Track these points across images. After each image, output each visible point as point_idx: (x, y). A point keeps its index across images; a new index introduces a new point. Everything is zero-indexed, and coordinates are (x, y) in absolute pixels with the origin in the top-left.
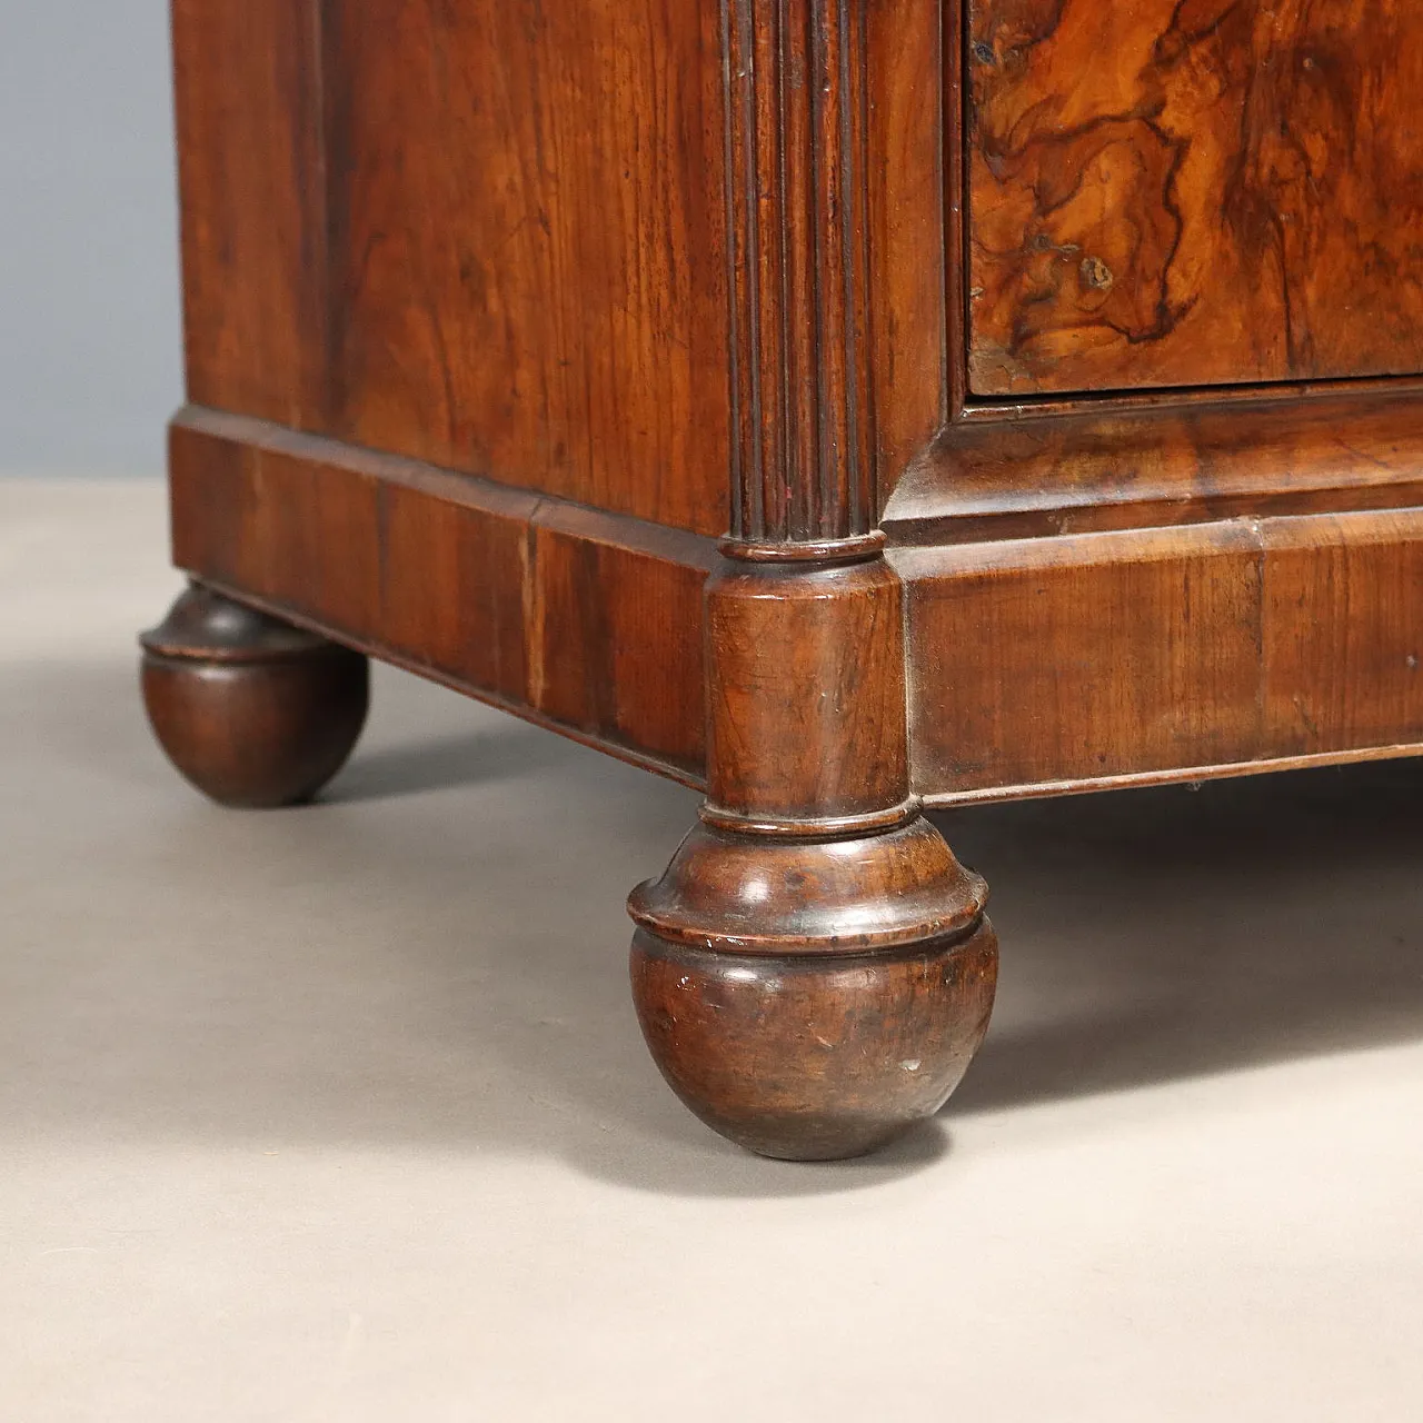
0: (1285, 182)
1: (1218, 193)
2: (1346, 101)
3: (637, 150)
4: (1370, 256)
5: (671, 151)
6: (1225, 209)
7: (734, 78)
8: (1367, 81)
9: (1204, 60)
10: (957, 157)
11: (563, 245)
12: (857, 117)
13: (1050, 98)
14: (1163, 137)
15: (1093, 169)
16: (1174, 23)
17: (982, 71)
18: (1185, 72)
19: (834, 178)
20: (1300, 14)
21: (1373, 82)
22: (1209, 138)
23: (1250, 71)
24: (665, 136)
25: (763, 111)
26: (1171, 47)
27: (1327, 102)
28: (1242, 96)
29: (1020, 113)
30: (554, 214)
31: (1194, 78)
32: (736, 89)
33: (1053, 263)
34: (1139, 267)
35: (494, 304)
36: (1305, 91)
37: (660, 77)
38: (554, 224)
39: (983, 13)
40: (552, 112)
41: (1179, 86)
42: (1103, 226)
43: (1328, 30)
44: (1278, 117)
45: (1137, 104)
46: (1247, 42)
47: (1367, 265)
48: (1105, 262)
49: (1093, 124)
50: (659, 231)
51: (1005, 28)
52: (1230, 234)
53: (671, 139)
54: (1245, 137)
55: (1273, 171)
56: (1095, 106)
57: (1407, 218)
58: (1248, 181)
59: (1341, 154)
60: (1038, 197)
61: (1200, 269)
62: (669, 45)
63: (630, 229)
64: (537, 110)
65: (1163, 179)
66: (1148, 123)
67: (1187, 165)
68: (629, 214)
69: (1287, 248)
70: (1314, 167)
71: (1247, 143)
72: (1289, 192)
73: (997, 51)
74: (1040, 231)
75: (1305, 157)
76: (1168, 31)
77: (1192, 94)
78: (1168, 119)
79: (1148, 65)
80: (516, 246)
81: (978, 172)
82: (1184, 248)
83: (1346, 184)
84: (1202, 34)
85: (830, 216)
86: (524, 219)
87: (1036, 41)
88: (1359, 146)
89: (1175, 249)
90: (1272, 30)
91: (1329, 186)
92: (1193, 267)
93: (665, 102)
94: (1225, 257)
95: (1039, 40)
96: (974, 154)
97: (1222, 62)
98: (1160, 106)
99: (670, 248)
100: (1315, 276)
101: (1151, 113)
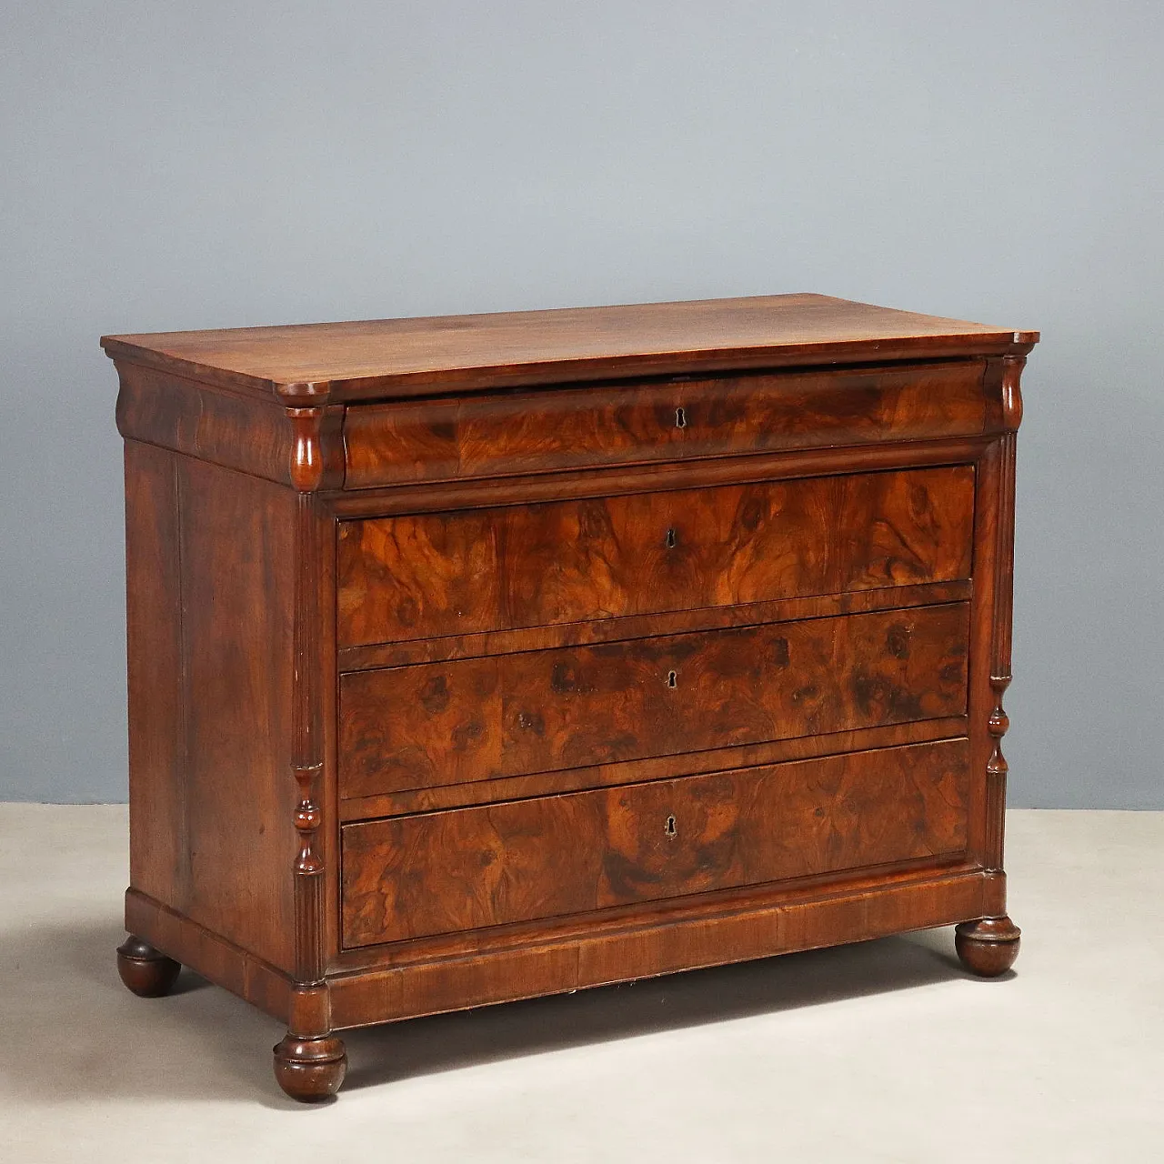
0: (408, 900)
1: (394, 904)
2: (421, 883)
6: (395, 907)
9: (390, 878)
10: (340, 903)
13: (359, 889)
14: (382, 894)
15: (368, 902)
16: (385, 871)
17: (345, 886)
18: (386, 881)
20: (411, 866)
21: (426, 878)
22: (392, 893)
23: (400, 879)
26: (383, 876)
27: (417, 883)
28: (399, 884)
29: (354, 892)
31: (388, 882)
33: (360, 921)
34: (377, 920)
36: (412, 882)
39: (346, 875)
41: (385, 884)
42: (370, 913)
43: (417, 869)
44: (406, 887)
45: (377, 888)
46: (400, 873)
48: (370, 920)
49: (368, 893)
51: (350, 877)
52: (396, 911)
55: (405, 898)
56: (369, 889)
57: (434, 904)
58: (400, 901)
59: (420, 893)
60: (357, 909)
65: (382, 902)
66: (379, 892)
67: (387, 899)
69: (408, 913)
70: (414, 896)
71: (400, 893)
72: (409, 902)
73: (349, 882)
74: (357, 915)
75: (412, 894)
76: (383, 874)
77: (388, 885)
78: (383, 890)
79: (379, 880)
81: (345, 905)
82: (387, 915)
83: (421, 898)
84: (390, 873)
88: (424, 891)
89: (385, 916)
90: (405, 871)
91: (417, 900)
92: (389, 919)
94: (395, 916)
95: (357, 878)
96: (344, 903)
97: (395, 877)
98: (382, 888)
100: (415, 917)
101: (379, 890)
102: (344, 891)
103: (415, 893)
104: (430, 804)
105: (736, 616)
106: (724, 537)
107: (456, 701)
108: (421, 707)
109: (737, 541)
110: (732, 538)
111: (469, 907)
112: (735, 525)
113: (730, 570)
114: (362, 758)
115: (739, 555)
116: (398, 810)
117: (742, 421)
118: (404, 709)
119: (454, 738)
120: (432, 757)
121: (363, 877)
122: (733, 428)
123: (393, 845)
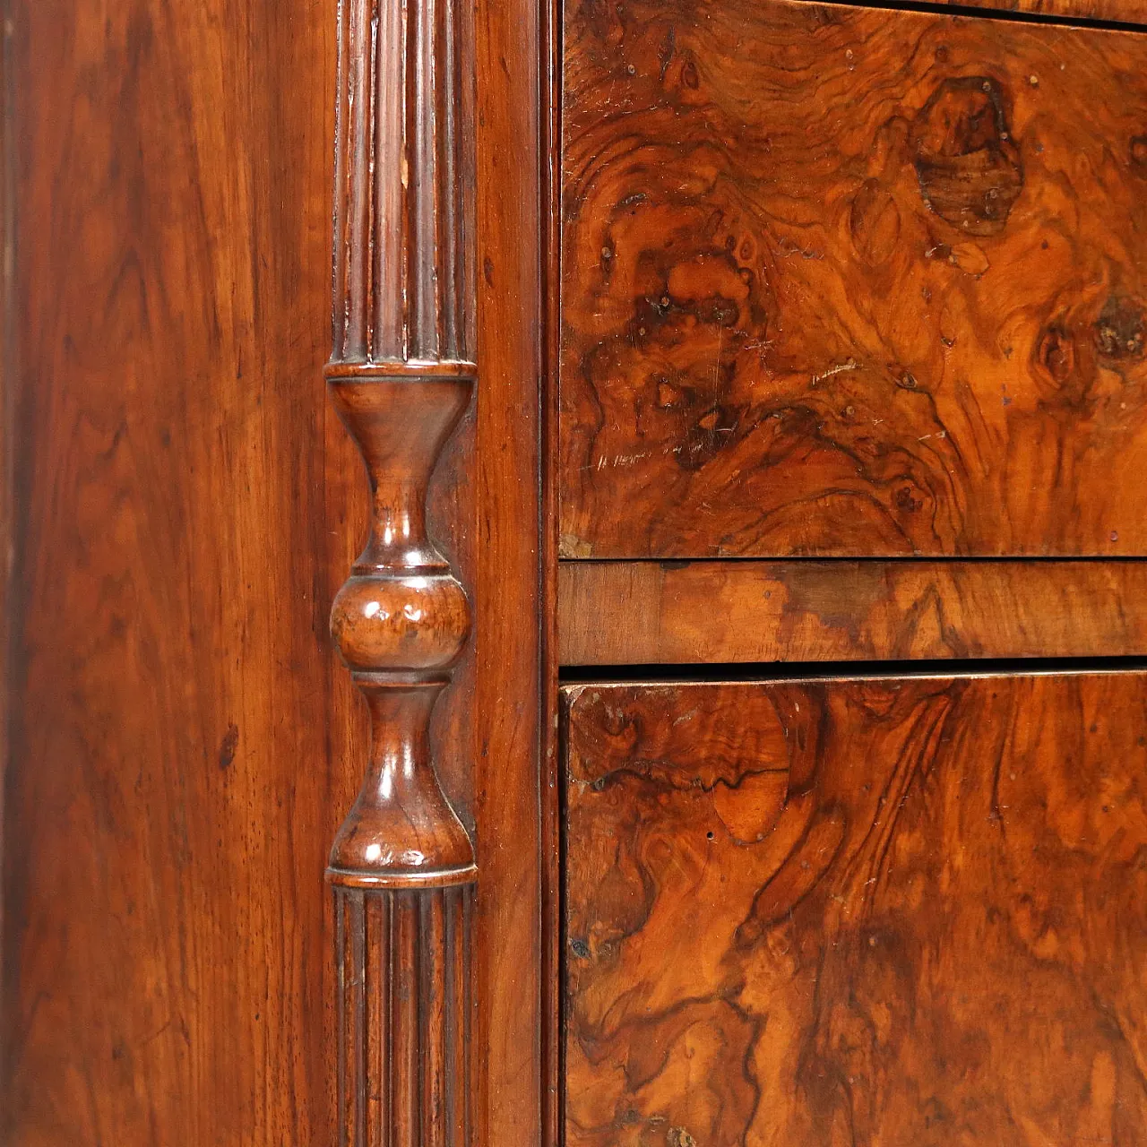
0: (851, 1049)
1: (793, 1062)
2: (908, 974)
3: (267, 998)
4: (930, 1111)
5: (295, 1011)
6: (798, 1077)
7: (348, 986)
8: (926, 954)
9: (780, 943)
10: (554, 1044)
11: (201, 1059)
12: (461, 1022)
13: (640, 985)
14: (743, 1015)
15: (679, 1047)
16: (753, 912)
17: (576, 966)
18: (762, 954)
19: (438, 1082)
20: (866, 898)
21: (931, 954)
22: (783, 1012)
23: (821, 950)
24: (291, 994)
25: (374, 1019)
26: (749, 933)
27: (890, 973)
28: (814, 974)
29: (612, 1000)
30: (194, 1027)
31: (770, 959)
32: (349, 997)
33: (642, 1134)
34: (720, 1133)
35: (140, 1090)
36: (871, 966)
37: (287, 941)
38: (194, 1037)
39: (579, 912)
40: (195, 940)
41: (758, 969)
42: (689, 1096)
43: (891, 910)
44: (847, 989)
45: (720, 986)
46: (819, 924)
47: (927, 1119)
48: (688, 1130)
49: (678, 1007)
50: (284, 1078)
51: (599, 925)
52: (803, 1098)
53: (296, 1000)
54: (817, 1011)
55: (842, 1039)
56: (681, 990)
57: (963, 1074)
58: (819, 1049)
59: (903, 1022)
60: (628, 1075)
61: (777, 1130)
62: (296, 917)
63: (259, 1066)
64: (182, 931)
65: (742, 1053)
66: (729, 1003)
67: (764, 1038)
68: (259, 1052)
69: (855, 1108)
70: (879, 1034)
71: (819, 1015)
72: (857, 1057)
73: (592, 946)
74: (630, 1106)
75: (871, 1025)
76: (748, 920)
77: (769, 974)
78: (748, 998)
79: (729, 950)
80: (162, 1046)
81: (574, 1055)
82: (761, 1114)
83: (907, 1046)
84: (778, 921)
85: (434, 1117)
86: (169, 1024)
87: (628, 935)
88: (919, 1012)
89: (753, 1114)
90: (841, 914)
91: (893, 1050)
92: (770, 1131)
93: (291, 964)
94: (798, 1119)
95: (630, 934)
96: (570, 1042)
97: (797, 943)
98: (739, 988)
99: (293, 1099)
100: (881, 1130)
101: (731, 993)
102: (573, 986)
103: (882, 1017)
104: (946, 634)
107: (1050, 197)
108: (908, 192)
111: (1103, 1090)
114: (655, 382)
116: (813, 643)
118: (840, 191)
119: (1046, 354)
120: (956, 424)
121: (659, 926)
123: (794, 793)
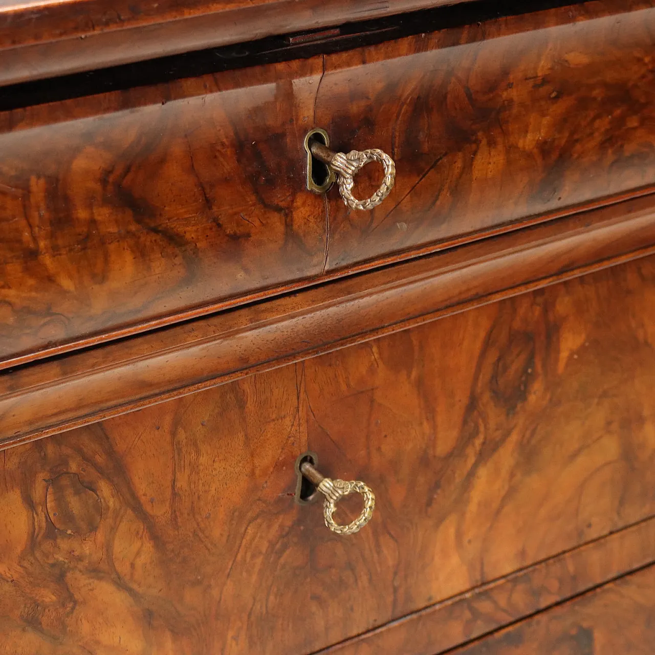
105: (476, 614)
106: (446, 441)
109: (478, 442)
110: (465, 440)
112: (473, 404)
113: (463, 514)
115: (483, 473)
117: (492, 143)
122: (468, 166)
